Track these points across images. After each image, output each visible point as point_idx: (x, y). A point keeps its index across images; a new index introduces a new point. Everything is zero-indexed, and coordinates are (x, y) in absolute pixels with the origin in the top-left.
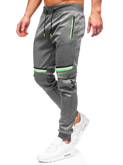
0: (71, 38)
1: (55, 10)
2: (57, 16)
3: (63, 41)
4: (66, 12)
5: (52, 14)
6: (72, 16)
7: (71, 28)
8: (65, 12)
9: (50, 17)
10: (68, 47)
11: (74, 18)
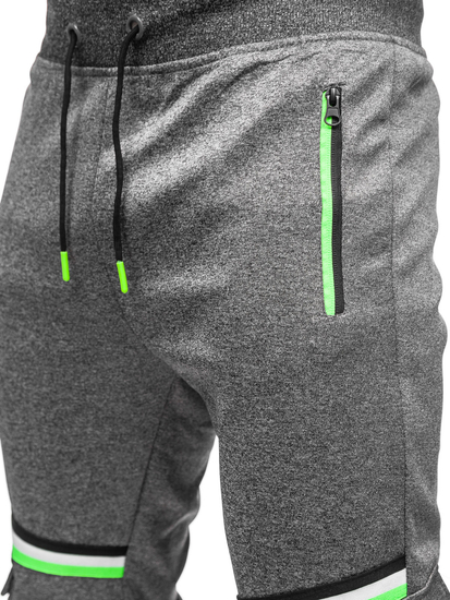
0: (330, 309)
1: (148, 34)
2: (168, 89)
3: (259, 347)
4: (248, 59)
5: (121, 74)
6: (313, 91)
7: (316, 209)
8: (238, 59)
9: (103, 101)
10: (315, 395)
11: (332, 102)
